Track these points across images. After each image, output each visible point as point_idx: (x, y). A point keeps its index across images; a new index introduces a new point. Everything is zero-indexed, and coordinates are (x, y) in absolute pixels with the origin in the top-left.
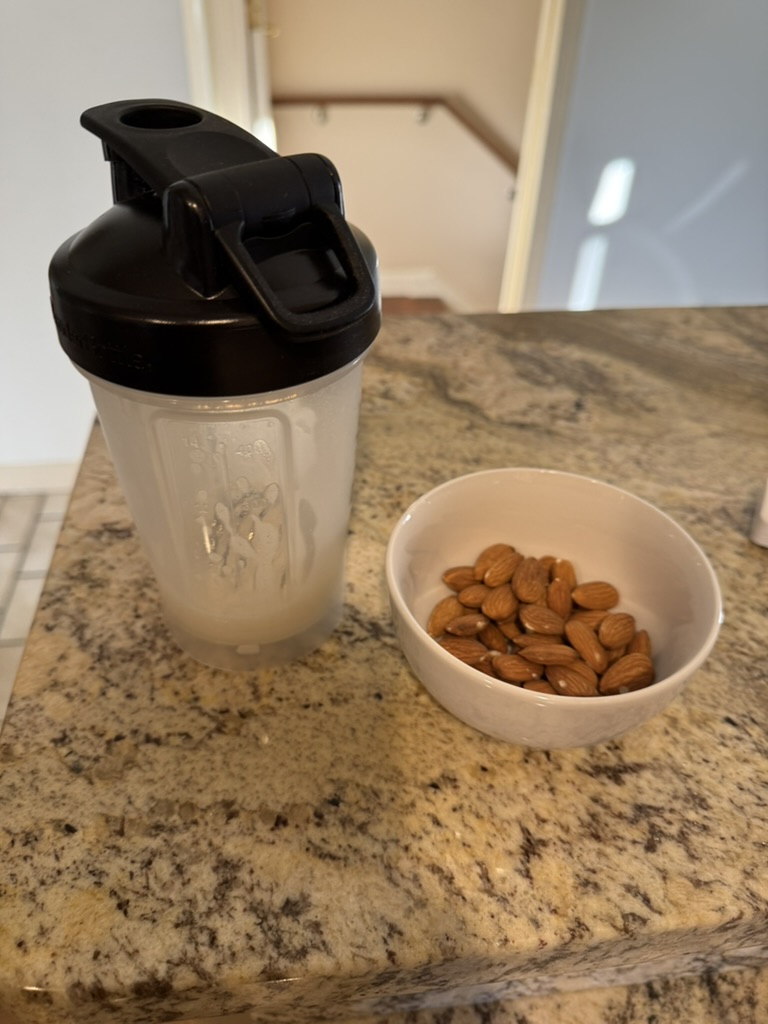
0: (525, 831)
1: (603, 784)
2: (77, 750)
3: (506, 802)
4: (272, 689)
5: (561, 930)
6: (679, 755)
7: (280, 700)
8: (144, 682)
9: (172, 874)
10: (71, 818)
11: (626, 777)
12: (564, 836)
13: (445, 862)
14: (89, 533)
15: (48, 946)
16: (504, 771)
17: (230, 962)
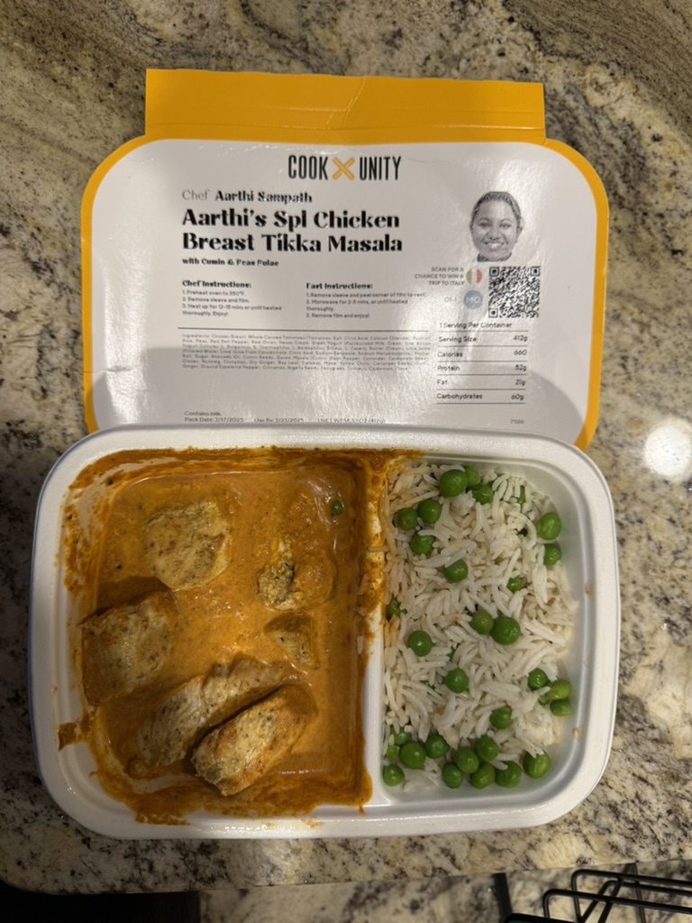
5: (388, 874)
15: (39, 866)
17: (163, 882)
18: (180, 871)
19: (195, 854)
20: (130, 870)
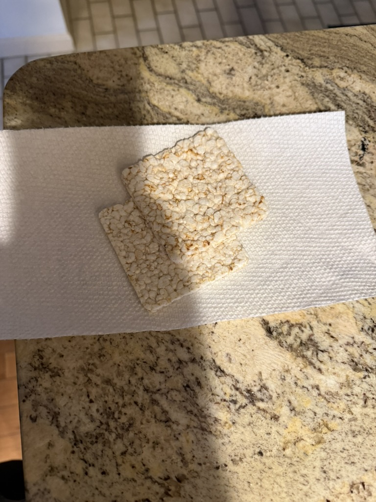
4: (194, 457)
7: (200, 464)
8: (110, 461)
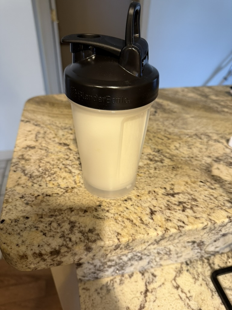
0: (151, 209)
1: (170, 197)
2: (27, 199)
3: (145, 203)
4: (80, 182)
5: (162, 230)
6: (189, 190)
8: (44, 182)
9: (57, 226)
10: (27, 215)
11: (175, 196)
12: (161, 210)
13: (130, 217)
14: (23, 148)
15: (25, 245)
16: (143, 196)
17: (75, 244)
18: (82, 240)
19: (87, 233)
20: (62, 242)
